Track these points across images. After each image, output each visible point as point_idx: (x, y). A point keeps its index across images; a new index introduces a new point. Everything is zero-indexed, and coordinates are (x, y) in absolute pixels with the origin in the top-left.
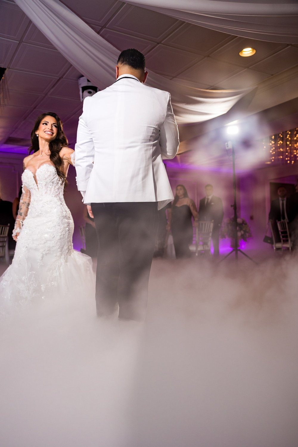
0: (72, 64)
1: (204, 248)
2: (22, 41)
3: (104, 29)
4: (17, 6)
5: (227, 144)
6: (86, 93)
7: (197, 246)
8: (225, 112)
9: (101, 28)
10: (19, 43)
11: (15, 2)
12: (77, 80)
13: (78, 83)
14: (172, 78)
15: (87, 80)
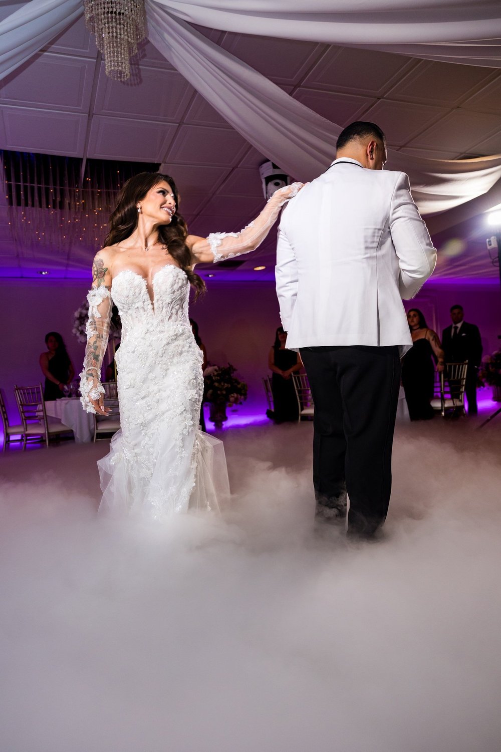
0: (252, 144)
1: (454, 404)
2: (183, 123)
3: (298, 89)
4: (180, 75)
5: (490, 241)
6: (271, 185)
7: (443, 400)
8: (486, 192)
9: (293, 87)
10: (179, 126)
11: (176, 70)
12: (258, 169)
13: (259, 172)
14: (399, 148)
15: (271, 167)
